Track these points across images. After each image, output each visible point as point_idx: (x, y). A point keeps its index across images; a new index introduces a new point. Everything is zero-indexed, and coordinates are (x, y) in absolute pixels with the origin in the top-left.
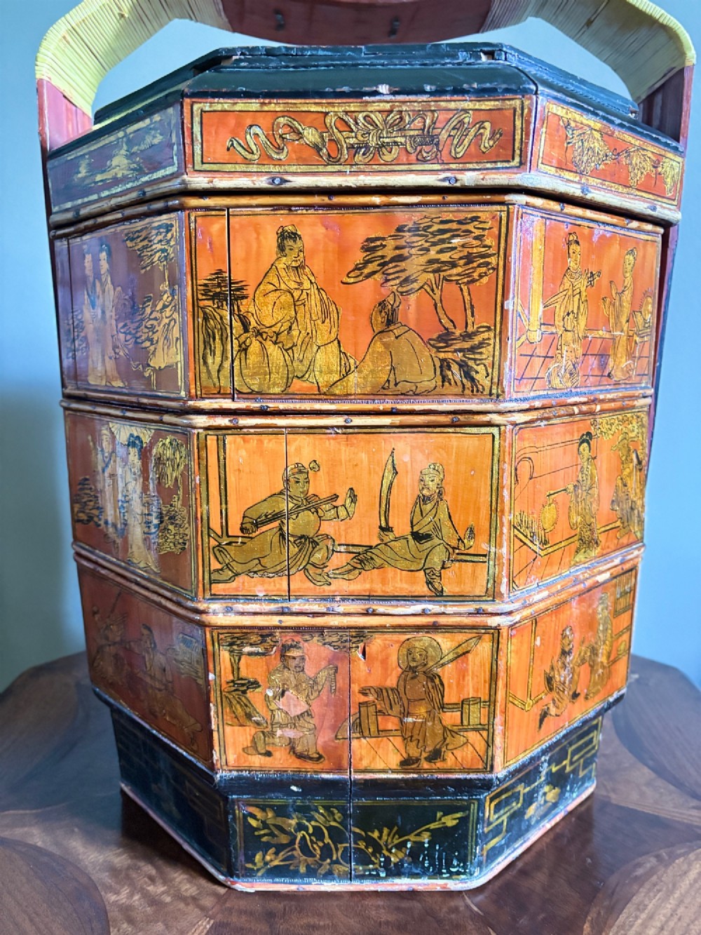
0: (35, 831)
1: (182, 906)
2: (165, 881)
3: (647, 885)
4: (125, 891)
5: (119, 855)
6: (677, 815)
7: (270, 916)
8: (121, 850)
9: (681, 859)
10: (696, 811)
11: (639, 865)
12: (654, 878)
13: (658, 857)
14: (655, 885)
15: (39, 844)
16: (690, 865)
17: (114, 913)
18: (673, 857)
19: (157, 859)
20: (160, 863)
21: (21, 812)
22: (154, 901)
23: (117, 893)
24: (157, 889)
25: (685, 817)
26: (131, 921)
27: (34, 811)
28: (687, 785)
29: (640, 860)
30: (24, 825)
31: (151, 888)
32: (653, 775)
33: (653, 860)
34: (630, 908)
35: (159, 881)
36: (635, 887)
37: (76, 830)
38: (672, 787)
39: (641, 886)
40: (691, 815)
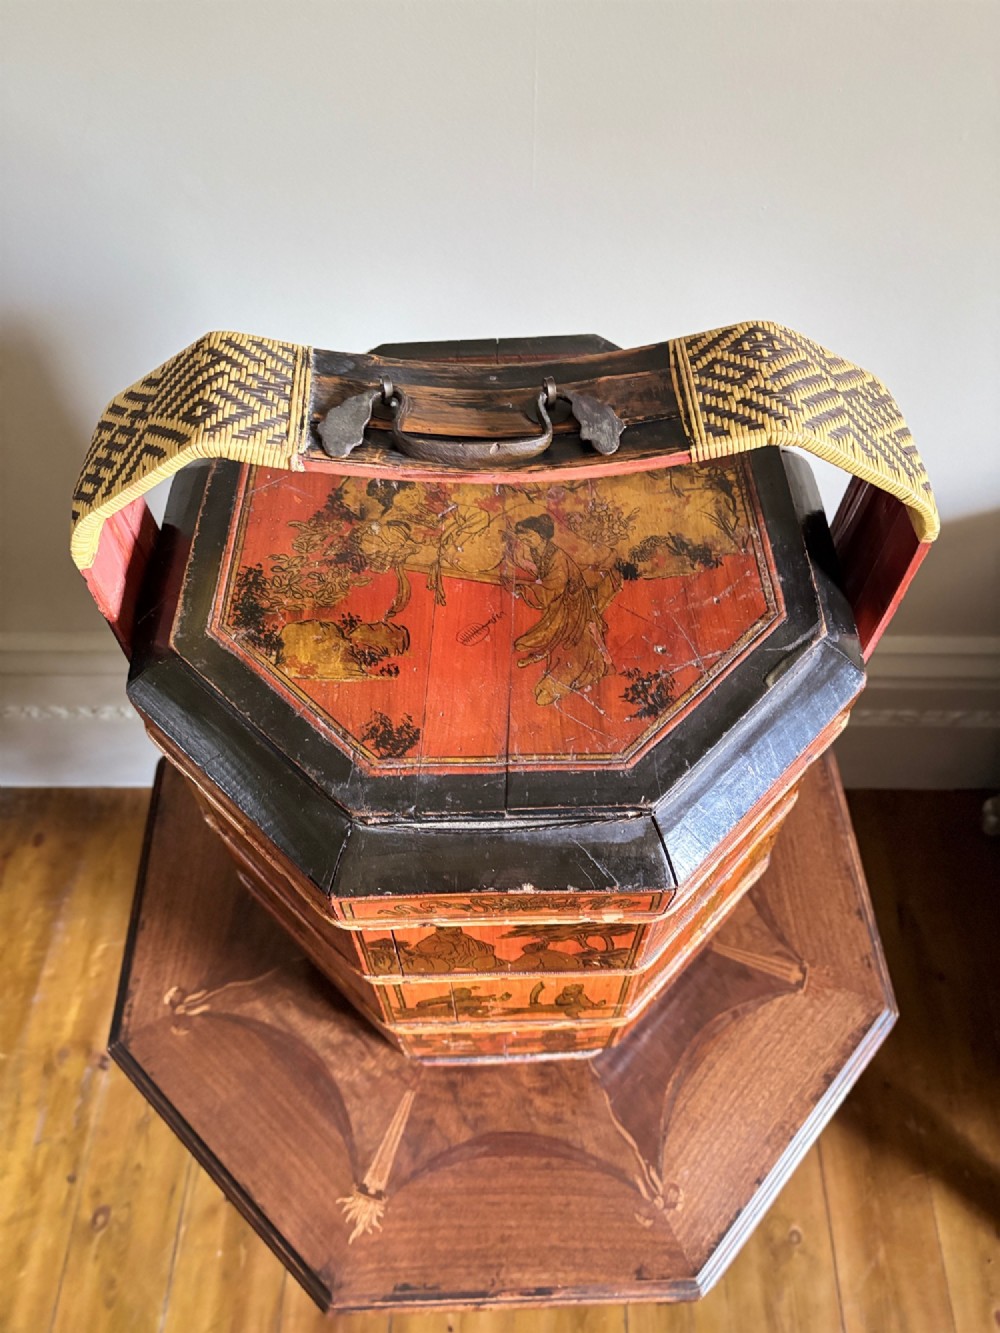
0: (258, 1005)
1: (390, 1079)
2: (374, 1056)
3: (719, 1044)
4: (347, 1069)
5: (331, 1030)
6: (760, 963)
7: (452, 1086)
8: (331, 1024)
9: (751, 1015)
10: (777, 957)
11: (719, 1022)
12: (726, 1037)
13: (735, 1015)
14: (725, 1043)
15: (267, 1021)
16: (756, 1020)
17: (344, 1090)
18: (746, 1011)
19: (361, 1032)
20: (365, 1037)
21: (240, 984)
22: (370, 1078)
23: (341, 1070)
24: (370, 1064)
25: (765, 964)
26: (358, 1097)
27: (250, 983)
28: (779, 924)
29: (720, 1016)
30: (248, 1001)
31: (364, 1064)
32: (754, 912)
33: (730, 1017)
34: (703, 1068)
35: (369, 1058)
36: (712, 1044)
37: (291, 1003)
38: (765, 928)
39: (715, 1044)
40: (772, 964)
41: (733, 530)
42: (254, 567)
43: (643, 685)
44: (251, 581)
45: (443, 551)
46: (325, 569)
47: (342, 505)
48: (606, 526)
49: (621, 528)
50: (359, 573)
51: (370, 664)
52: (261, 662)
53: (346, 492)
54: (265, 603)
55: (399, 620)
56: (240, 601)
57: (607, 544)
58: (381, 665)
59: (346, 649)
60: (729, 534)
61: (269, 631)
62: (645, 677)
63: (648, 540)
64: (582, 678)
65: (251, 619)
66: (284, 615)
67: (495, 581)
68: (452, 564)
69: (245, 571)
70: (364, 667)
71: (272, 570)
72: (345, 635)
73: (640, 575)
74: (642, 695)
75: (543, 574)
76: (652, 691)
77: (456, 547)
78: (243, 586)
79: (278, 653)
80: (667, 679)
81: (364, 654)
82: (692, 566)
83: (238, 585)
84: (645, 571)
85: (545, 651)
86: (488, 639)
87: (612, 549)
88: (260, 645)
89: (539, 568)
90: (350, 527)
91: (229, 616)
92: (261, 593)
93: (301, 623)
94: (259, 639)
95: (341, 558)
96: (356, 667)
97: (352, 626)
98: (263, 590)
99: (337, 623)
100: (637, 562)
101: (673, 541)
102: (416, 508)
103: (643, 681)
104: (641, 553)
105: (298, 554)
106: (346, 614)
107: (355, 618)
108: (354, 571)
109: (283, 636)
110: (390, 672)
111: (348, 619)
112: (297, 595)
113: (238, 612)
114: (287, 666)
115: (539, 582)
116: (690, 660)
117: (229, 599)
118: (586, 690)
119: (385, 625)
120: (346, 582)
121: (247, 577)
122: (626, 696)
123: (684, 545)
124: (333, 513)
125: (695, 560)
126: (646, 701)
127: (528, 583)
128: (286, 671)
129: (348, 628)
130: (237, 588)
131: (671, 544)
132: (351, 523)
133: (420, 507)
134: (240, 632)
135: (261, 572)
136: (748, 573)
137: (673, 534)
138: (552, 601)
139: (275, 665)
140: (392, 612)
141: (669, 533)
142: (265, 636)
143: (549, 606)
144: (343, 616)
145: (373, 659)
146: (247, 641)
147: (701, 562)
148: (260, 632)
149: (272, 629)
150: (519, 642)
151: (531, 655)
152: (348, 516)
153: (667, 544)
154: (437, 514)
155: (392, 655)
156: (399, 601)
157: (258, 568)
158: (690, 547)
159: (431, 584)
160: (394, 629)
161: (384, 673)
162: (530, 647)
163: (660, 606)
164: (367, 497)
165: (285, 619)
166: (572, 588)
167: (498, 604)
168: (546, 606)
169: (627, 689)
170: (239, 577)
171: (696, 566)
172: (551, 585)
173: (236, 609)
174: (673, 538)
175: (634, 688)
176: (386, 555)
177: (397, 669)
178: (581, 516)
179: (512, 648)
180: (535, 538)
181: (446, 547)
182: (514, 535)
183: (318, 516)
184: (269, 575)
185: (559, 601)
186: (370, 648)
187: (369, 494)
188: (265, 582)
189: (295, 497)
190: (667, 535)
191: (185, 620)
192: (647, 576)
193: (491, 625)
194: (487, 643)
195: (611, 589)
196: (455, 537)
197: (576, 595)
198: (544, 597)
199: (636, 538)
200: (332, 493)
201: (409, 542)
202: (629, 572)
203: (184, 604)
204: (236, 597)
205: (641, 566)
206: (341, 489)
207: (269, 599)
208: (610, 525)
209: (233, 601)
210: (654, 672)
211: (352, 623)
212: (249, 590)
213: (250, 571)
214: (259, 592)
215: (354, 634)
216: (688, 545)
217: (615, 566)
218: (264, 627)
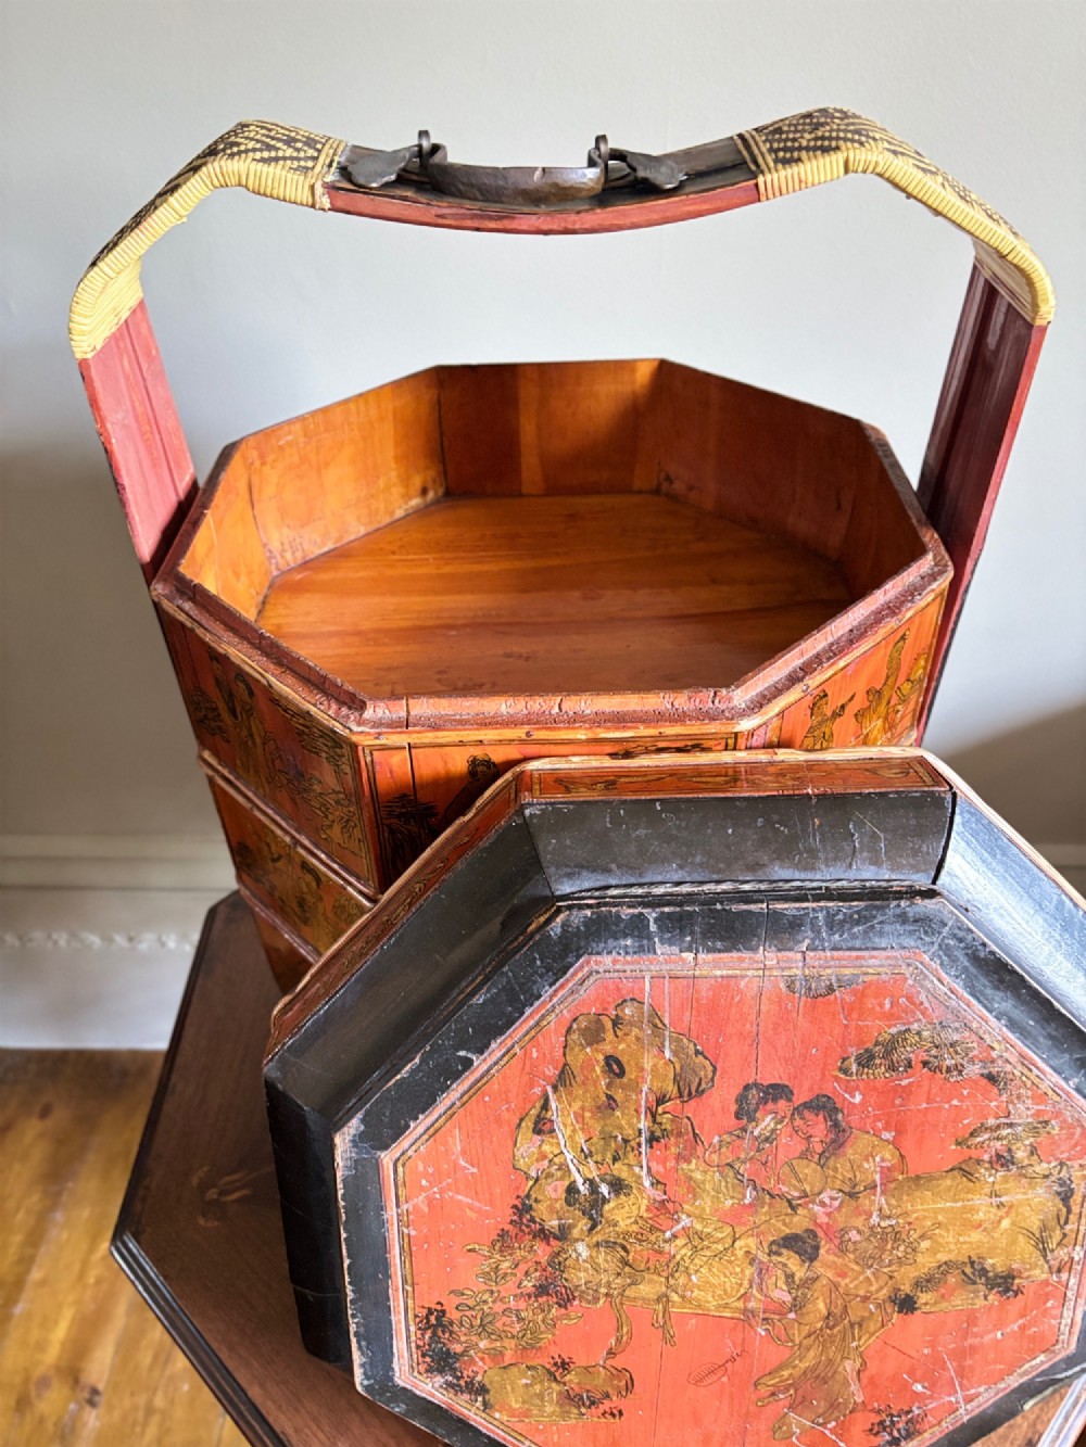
41: (1052, 1251)
42: (433, 1306)
43: (892, 1421)
44: (435, 1322)
45: (672, 1281)
46: (522, 1305)
47: (532, 1220)
48: (889, 1246)
49: (909, 1250)
50: (566, 1309)
51: (589, 1407)
52: (467, 1408)
53: (536, 1201)
54: (457, 1348)
55: (618, 1362)
56: (427, 1347)
57: (885, 1270)
58: (602, 1408)
59: (560, 1393)
60: (1045, 1256)
61: (468, 1377)
62: (895, 1413)
63: (939, 1267)
64: (827, 1415)
65: (445, 1366)
66: (482, 1359)
67: (737, 1315)
68: (683, 1297)
69: (425, 1312)
70: (583, 1410)
71: (457, 1308)
72: (559, 1378)
73: (916, 1309)
74: (888, 1430)
75: (797, 1306)
76: (901, 1426)
77: (689, 1275)
78: (426, 1329)
79: (484, 1399)
80: (919, 1415)
81: (582, 1397)
82: (986, 1297)
83: (420, 1329)
84: (926, 1304)
85: (788, 1391)
86: (725, 1379)
87: (891, 1277)
88: (462, 1392)
89: (795, 1299)
90: (548, 1249)
91: (418, 1364)
92: (450, 1335)
93: (504, 1368)
94: (459, 1386)
95: (542, 1290)
96: (575, 1411)
97: (564, 1369)
98: (451, 1333)
99: (548, 1366)
100: (919, 1294)
101: (972, 1267)
102: (636, 1222)
103: (892, 1416)
104: (926, 1283)
105: (486, 1288)
106: (556, 1357)
107: (567, 1360)
108: (560, 1306)
109: (486, 1382)
110: (613, 1415)
111: (559, 1361)
112: (493, 1337)
113: (428, 1359)
114: (497, 1411)
115: (792, 1316)
116: (950, 1395)
117: (413, 1345)
118: (829, 1426)
119: (604, 1367)
120: (552, 1320)
121: (427, 1317)
122: (871, 1430)
123: (983, 1272)
124: (522, 1231)
125: (992, 1289)
126: (891, 1434)
127: (777, 1317)
128: (497, 1415)
129: (561, 1370)
130: (419, 1332)
131: (968, 1270)
132: (548, 1244)
133: (640, 1221)
134: (435, 1380)
135: (444, 1312)
136: (1049, 1304)
137: (974, 1258)
138: (805, 1338)
139: (484, 1411)
140: (611, 1353)
141: (970, 1257)
142: (466, 1382)
143: (800, 1344)
144: (553, 1358)
145: (593, 1403)
146: (446, 1389)
147: (999, 1292)
148: (458, 1378)
149: (471, 1374)
150: (762, 1381)
151: (773, 1394)
152: (543, 1235)
153: (963, 1272)
154: (664, 1232)
155: (614, 1398)
156: (619, 1341)
157: (439, 1307)
158: (991, 1274)
159: (657, 1322)
160: (614, 1372)
161: (607, 1415)
162: (772, 1385)
163: (932, 1345)
164: (566, 1208)
165: (485, 1363)
166: (831, 1323)
167: (739, 1341)
168: (797, 1342)
169: (873, 1424)
170: (418, 1320)
171: (990, 1297)
172: (807, 1319)
173: (424, 1355)
174: (972, 1263)
175: (881, 1423)
176: (599, 1285)
177: (621, 1413)
178: (859, 1232)
179: (753, 1388)
180: (792, 1262)
181: (677, 1275)
182: (765, 1258)
183: (503, 1234)
184: (453, 1315)
185: (813, 1337)
186: (588, 1391)
187: (568, 1203)
188: (451, 1323)
189: (468, 1210)
190: (966, 1260)
191: (367, 1366)
192: (927, 1309)
193: (729, 1365)
194: (723, 1383)
195: (879, 1324)
196: (688, 1261)
197: (835, 1330)
198: (796, 1332)
199: (926, 1263)
200: (517, 1202)
201: (627, 1269)
202: (906, 1305)
203: (360, 1348)
204: (421, 1343)
205: (923, 1297)
206: (528, 1196)
207: (461, 1343)
208: (895, 1245)
209: (418, 1347)
210: (906, 1409)
211: (564, 1366)
212: (434, 1334)
213: (430, 1312)
214: (447, 1335)
215: (567, 1378)
216: (988, 1272)
217: (890, 1297)
218: (462, 1373)
